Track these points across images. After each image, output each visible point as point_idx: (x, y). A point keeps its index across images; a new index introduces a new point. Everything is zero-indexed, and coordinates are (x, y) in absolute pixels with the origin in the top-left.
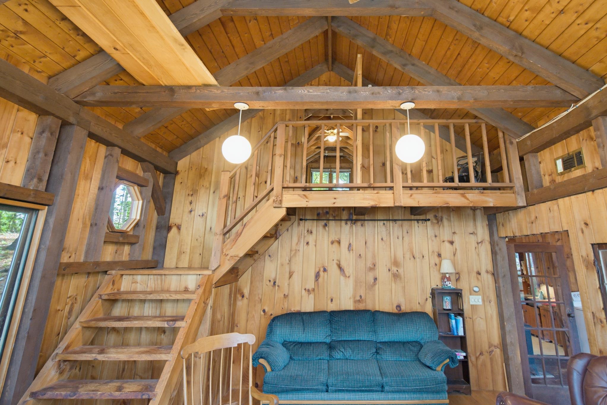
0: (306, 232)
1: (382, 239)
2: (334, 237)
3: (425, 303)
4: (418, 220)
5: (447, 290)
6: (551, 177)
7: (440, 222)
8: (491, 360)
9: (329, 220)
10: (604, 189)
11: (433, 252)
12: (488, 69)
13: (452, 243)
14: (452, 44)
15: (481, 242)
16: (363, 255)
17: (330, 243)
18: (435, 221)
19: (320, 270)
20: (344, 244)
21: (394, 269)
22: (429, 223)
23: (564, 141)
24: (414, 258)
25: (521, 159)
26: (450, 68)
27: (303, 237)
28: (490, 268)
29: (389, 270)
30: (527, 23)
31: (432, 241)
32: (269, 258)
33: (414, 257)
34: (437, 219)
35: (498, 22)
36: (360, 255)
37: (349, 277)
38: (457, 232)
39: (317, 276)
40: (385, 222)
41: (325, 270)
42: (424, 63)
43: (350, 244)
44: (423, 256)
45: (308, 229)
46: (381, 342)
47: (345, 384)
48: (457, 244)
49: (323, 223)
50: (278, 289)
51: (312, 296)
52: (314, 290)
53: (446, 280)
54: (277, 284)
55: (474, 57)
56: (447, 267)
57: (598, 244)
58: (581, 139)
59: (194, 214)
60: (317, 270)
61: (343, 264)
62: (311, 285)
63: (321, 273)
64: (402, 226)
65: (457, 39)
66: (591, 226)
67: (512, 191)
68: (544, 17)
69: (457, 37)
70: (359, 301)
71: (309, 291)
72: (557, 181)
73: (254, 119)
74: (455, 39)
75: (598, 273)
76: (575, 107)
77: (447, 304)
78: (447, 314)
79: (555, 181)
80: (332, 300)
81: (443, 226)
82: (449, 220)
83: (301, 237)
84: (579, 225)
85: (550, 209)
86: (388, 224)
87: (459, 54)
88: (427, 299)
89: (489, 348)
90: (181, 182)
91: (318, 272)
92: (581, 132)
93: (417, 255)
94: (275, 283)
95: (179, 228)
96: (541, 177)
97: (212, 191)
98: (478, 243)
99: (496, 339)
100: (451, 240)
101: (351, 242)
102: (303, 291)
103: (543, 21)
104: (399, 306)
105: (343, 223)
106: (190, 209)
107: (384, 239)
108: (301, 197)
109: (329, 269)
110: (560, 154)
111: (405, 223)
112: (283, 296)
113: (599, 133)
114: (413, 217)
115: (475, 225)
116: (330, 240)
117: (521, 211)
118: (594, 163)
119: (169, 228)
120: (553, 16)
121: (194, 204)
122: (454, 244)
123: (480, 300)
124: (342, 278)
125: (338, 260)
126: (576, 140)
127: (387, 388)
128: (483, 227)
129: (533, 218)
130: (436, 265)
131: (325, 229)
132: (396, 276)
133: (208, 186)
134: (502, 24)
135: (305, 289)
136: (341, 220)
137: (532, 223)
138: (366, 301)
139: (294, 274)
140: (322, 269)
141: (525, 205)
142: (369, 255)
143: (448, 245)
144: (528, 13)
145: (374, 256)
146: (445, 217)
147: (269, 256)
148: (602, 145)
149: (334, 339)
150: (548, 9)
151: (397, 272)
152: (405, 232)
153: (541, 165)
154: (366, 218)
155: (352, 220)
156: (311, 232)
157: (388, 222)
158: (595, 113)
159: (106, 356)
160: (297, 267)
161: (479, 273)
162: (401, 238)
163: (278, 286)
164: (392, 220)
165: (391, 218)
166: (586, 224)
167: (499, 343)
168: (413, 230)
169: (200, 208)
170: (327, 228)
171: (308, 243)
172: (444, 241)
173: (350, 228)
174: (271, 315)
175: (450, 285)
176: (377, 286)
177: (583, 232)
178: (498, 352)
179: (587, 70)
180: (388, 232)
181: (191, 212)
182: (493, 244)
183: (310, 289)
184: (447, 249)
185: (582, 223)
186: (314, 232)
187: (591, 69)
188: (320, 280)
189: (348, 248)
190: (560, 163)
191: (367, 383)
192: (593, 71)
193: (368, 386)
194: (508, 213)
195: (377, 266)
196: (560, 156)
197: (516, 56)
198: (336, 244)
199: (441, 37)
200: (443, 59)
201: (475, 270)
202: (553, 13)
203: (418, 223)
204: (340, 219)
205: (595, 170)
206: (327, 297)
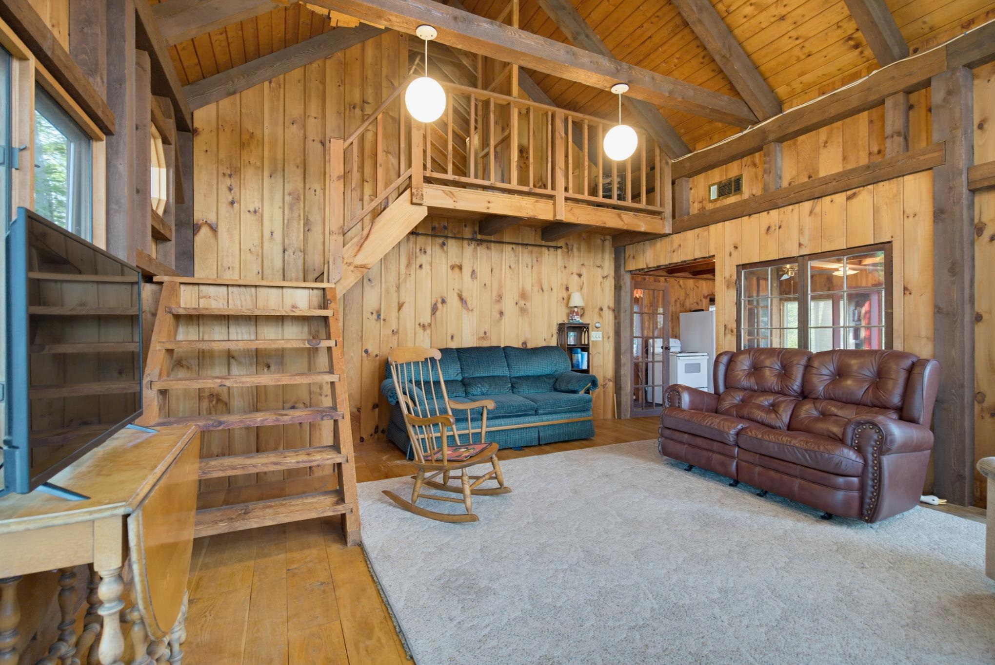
0: (418, 250)
1: (510, 267)
2: (454, 260)
3: (551, 339)
4: (548, 247)
5: (576, 324)
6: (701, 204)
7: (570, 252)
8: (604, 392)
9: (447, 237)
10: (761, 214)
11: (562, 284)
12: (675, 66)
13: (580, 275)
14: (649, 21)
15: (607, 277)
16: (488, 284)
17: (449, 268)
18: (566, 250)
19: (437, 301)
20: (467, 270)
21: (522, 303)
22: (559, 251)
23: (725, 166)
24: (543, 291)
25: (673, 183)
26: (630, 53)
27: (414, 257)
28: (612, 305)
29: (517, 304)
30: (745, 20)
31: (562, 272)
32: (369, 283)
33: (542, 289)
34: (568, 248)
35: (716, 9)
36: (485, 285)
37: (472, 310)
38: (586, 264)
39: (434, 309)
40: (514, 246)
41: (443, 302)
42: (599, 37)
43: (474, 271)
44: (552, 289)
45: (421, 247)
46: (515, 377)
47: (502, 411)
48: (584, 278)
49: (440, 241)
50: (384, 324)
51: (428, 331)
52: (430, 325)
53: (575, 314)
54: (382, 317)
55: (665, 47)
56: (577, 300)
57: (743, 265)
58: (744, 165)
59: (240, 208)
60: (433, 302)
61: (465, 295)
62: (426, 318)
63: (439, 305)
64: (531, 252)
65: (658, 16)
66: (740, 248)
67: (660, 217)
68: (764, 18)
69: (658, 14)
70: (483, 338)
71: (424, 326)
72: (707, 209)
73: (328, 62)
74: (656, 15)
75: (737, 291)
76: (752, 129)
77: (571, 339)
78: (571, 350)
79: (705, 208)
80: (452, 337)
81: (573, 256)
82: (579, 250)
83: (412, 258)
84: (729, 248)
85: (698, 236)
86: (517, 249)
87: (650, 37)
88: (552, 336)
89: (604, 381)
90: (205, 149)
91: (435, 304)
92: (745, 158)
93: (546, 287)
94: (379, 316)
95: (214, 229)
96: (689, 205)
97: (266, 174)
98: (603, 278)
99: (610, 372)
100: (579, 272)
101: (475, 268)
102: (417, 326)
103: (760, 23)
104: (524, 343)
105: (465, 243)
106: (230, 199)
107: (513, 267)
108: (447, 194)
109: (448, 300)
110: (717, 179)
111: (535, 249)
112: (391, 332)
113: (768, 159)
114: (544, 243)
115: (603, 258)
116: (450, 264)
117: (661, 241)
118: (752, 190)
119: (195, 229)
120: (773, 19)
121: (236, 190)
122: (582, 277)
123: (601, 336)
124: (464, 311)
125: (459, 290)
126: (738, 166)
127: (541, 411)
128: (610, 260)
129: (675, 246)
130: (563, 299)
131: (443, 249)
132: (523, 310)
133: (259, 164)
134: (718, 13)
135: (419, 324)
136: (463, 239)
137: (674, 251)
138: (491, 339)
139: (405, 305)
140: (440, 300)
141: (671, 233)
142: (495, 286)
143: (575, 277)
144: (752, 8)
145: (500, 286)
146: (575, 246)
147: (369, 280)
148: (768, 171)
149: (466, 375)
150: (773, 11)
151: (524, 306)
152: (535, 260)
153: (692, 191)
154: (493, 239)
155: (477, 240)
156: (425, 252)
157: (517, 246)
158: (771, 137)
159: (238, 381)
160: (407, 296)
161: (601, 309)
162: (530, 267)
163: (384, 320)
164: (522, 244)
165: (520, 242)
166: (736, 247)
167: (612, 376)
168: (543, 258)
169: (250, 198)
170: (445, 248)
171: (421, 266)
172: (572, 274)
173: (474, 251)
174: (377, 356)
175: (577, 319)
176: (503, 320)
177: (730, 255)
178: (611, 385)
179: (773, 91)
180: (517, 259)
181: (232, 203)
182: (618, 278)
183: (426, 324)
184: (574, 281)
185: (732, 246)
186: (429, 252)
187: (775, 91)
188: (438, 313)
189: (472, 275)
190: (714, 190)
191: (523, 408)
192: (776, 93)
193: (525, 411)
194: (644, 244)
195: (503, 298)
196: (716, 182)
197: (724, 57)
198: (457, 270)
199: (639, 7)
200: (627, 37)
201: (599, 306)
202: (774, 16)
203: (549, 250)
204: (461, 236)
205: (752, 196)
206: (446, 334)
